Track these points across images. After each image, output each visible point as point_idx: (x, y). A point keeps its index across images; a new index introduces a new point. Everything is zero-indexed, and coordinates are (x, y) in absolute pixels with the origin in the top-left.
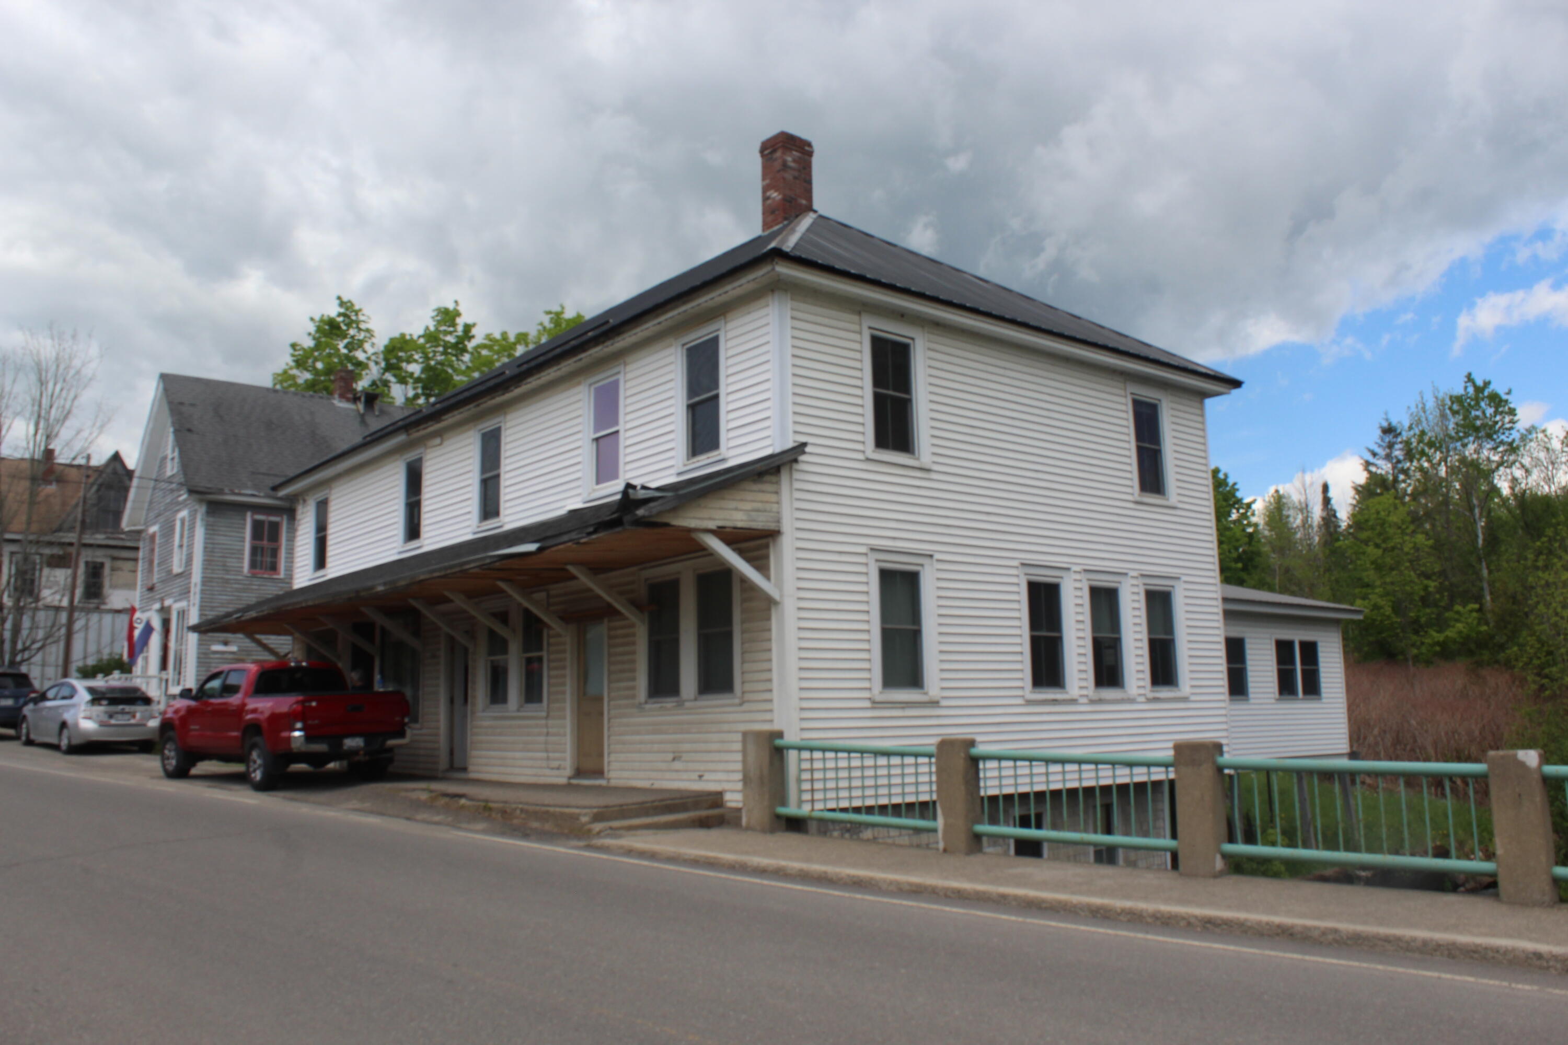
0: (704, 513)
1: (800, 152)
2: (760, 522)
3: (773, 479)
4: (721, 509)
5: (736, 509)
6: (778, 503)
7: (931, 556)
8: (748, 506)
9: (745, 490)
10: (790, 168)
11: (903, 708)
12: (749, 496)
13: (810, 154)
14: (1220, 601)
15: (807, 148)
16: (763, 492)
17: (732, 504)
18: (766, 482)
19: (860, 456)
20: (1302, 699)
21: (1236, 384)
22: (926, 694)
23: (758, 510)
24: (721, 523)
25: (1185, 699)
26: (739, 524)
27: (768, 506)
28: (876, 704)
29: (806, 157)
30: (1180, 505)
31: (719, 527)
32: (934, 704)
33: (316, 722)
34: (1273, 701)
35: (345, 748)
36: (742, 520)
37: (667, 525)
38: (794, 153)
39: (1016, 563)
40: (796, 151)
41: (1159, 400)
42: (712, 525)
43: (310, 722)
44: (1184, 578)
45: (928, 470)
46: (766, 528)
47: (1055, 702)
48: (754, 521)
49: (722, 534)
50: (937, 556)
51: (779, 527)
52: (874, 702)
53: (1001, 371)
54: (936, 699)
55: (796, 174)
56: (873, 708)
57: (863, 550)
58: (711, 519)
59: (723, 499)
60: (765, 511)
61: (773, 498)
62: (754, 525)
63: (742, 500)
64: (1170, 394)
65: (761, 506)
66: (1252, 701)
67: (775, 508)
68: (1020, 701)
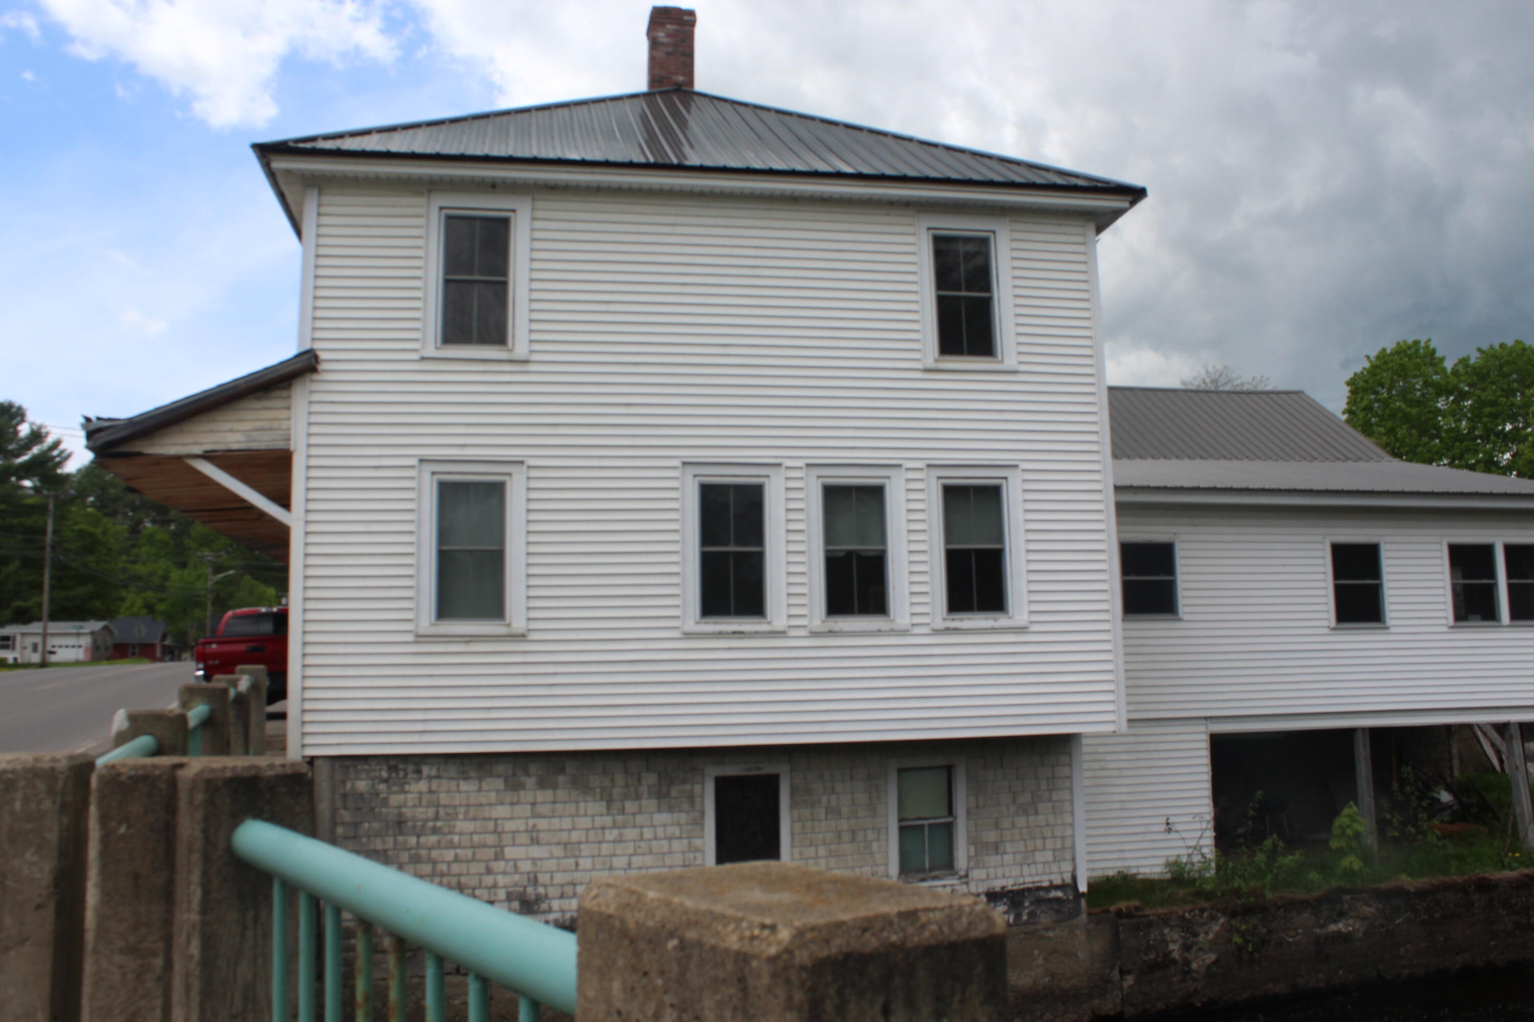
0: (188, 439)
1: (676, 24)
2: (264, 441)
3: (284, 393)
4: (211, 432)
5: (231, 431)
6: (289, 419)
7: (522, 462)
8: (248, 426)
9: (244, 409)
10: (662, 44)
11: (467, 642)
12: (250, 415)
13: (692, 24)
15: (686, 18)
16: (270, 409)
17: (226, 426)
18: (275, 398)
19: (415, 356)
20: (1509, 626)
21: (1135, 194)
22: (509, 625)
23: (262, 429)
24: (210, 447)
25: (1021, 630)
26: (235, 447)
27: (275, 424)
28: (420, 638)
29: (686, 28)
30: (1023, 368)
31: (206, 452)
32: (521, 637)
33: (217, 662)
34: (1445, 629)
36: (238, 442)
37: (139, 454)
38: (669, 26)
39: (677, 463)
40: (671, 24)
41: (994, 232)
42: (198, 450)
44: (1023, 466)
45: (526, 362)
46: (271, 447)
47: (746, 634)
48: (254, 441)
49: (209, 456)
50: (532, 462)
51: (289, 445)
52: (418, 636)
54: (521, 631)
55: (670, 49)
56: (416, 642)
57: (414, 462)
58: (196, 443)
59: (214, 421)
60: (271, 429)
61: (283, 414)
62: (254, 446)
63: (240, 420)
64: (1011, 221)
65: (265, 424)
66: (1393, 630)
67: (284, 424)
68: (675, 634)
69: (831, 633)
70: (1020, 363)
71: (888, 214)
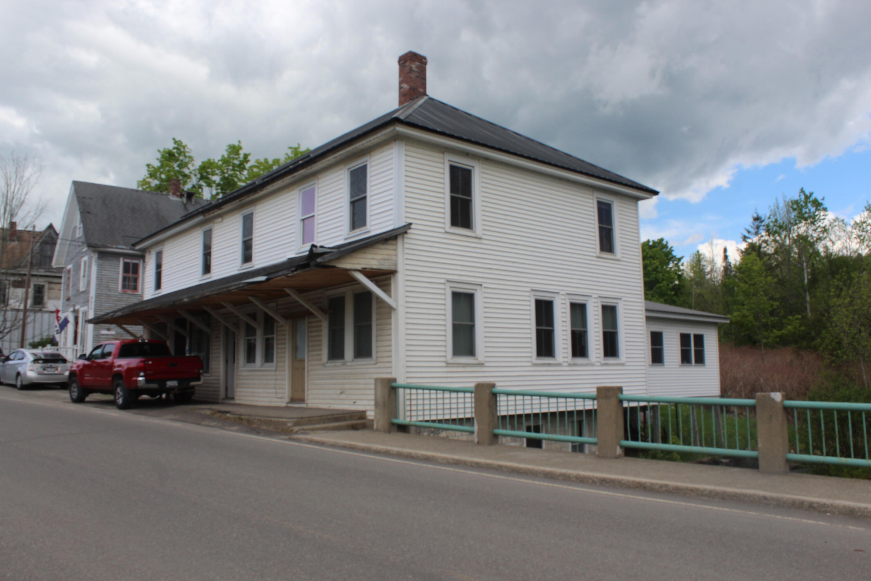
0: (354, 261)
1: (420, 63)
2: (386, 266)
3: (394, 242)
4: (364, 258)
5: (373, 259)
6: (396, 255)
7: (481, 285)
8: (379, 257)
9: (378, 248)
10: (414, 71)
11: (464, 367)
12: (380, 252)
13: (425, 64)
14: (644, 311)
15: (424, 60)
16: (388, 249)
17: (370, 256)
18: (389, 244)
19: (442, 231)
20: (694, 366)
21: (655, 193)
22: (477, 359)
23: (385, 259)
24: (364, 266)
25: (623, 365)
26: (374, 267)
27: (390, 257)
28: (448, 365)
29: (423, 65)
30: (622, 259)
31: (363, 268)
32: (481, 365)
33: (152, 372)
34: (678, 367)
35: (167, 386)
36: (375, 265)
37: (334, 267)
39: (528, 289)
40: (418, 62)
41: (612, 202)
42: (359, 267)
43: (148, 372)
44: (624, 299)
45: (480, 238)
46: (389, 269)
47: (549, 365)
48: (382, 265)
49: (366, 272)
50: (484, 285)
51: (396, 268)
52: (447, 363)
53: (522, 185)
54: (482, 362)
55: (417, 74)
56: (447, 367)
57: (443, 281)
58: (359, 264)
59: (365, 253)
60: (388, 260)
61: (393, 253)
62: (382, 267)
63: (376, 254)
64: (618, 198)
65: (385, 257)
66: (666, 366)
67: (394, 258)
68: (529, 364)
69: (575, 365)
70: (623, 257)
71: (585, 190)
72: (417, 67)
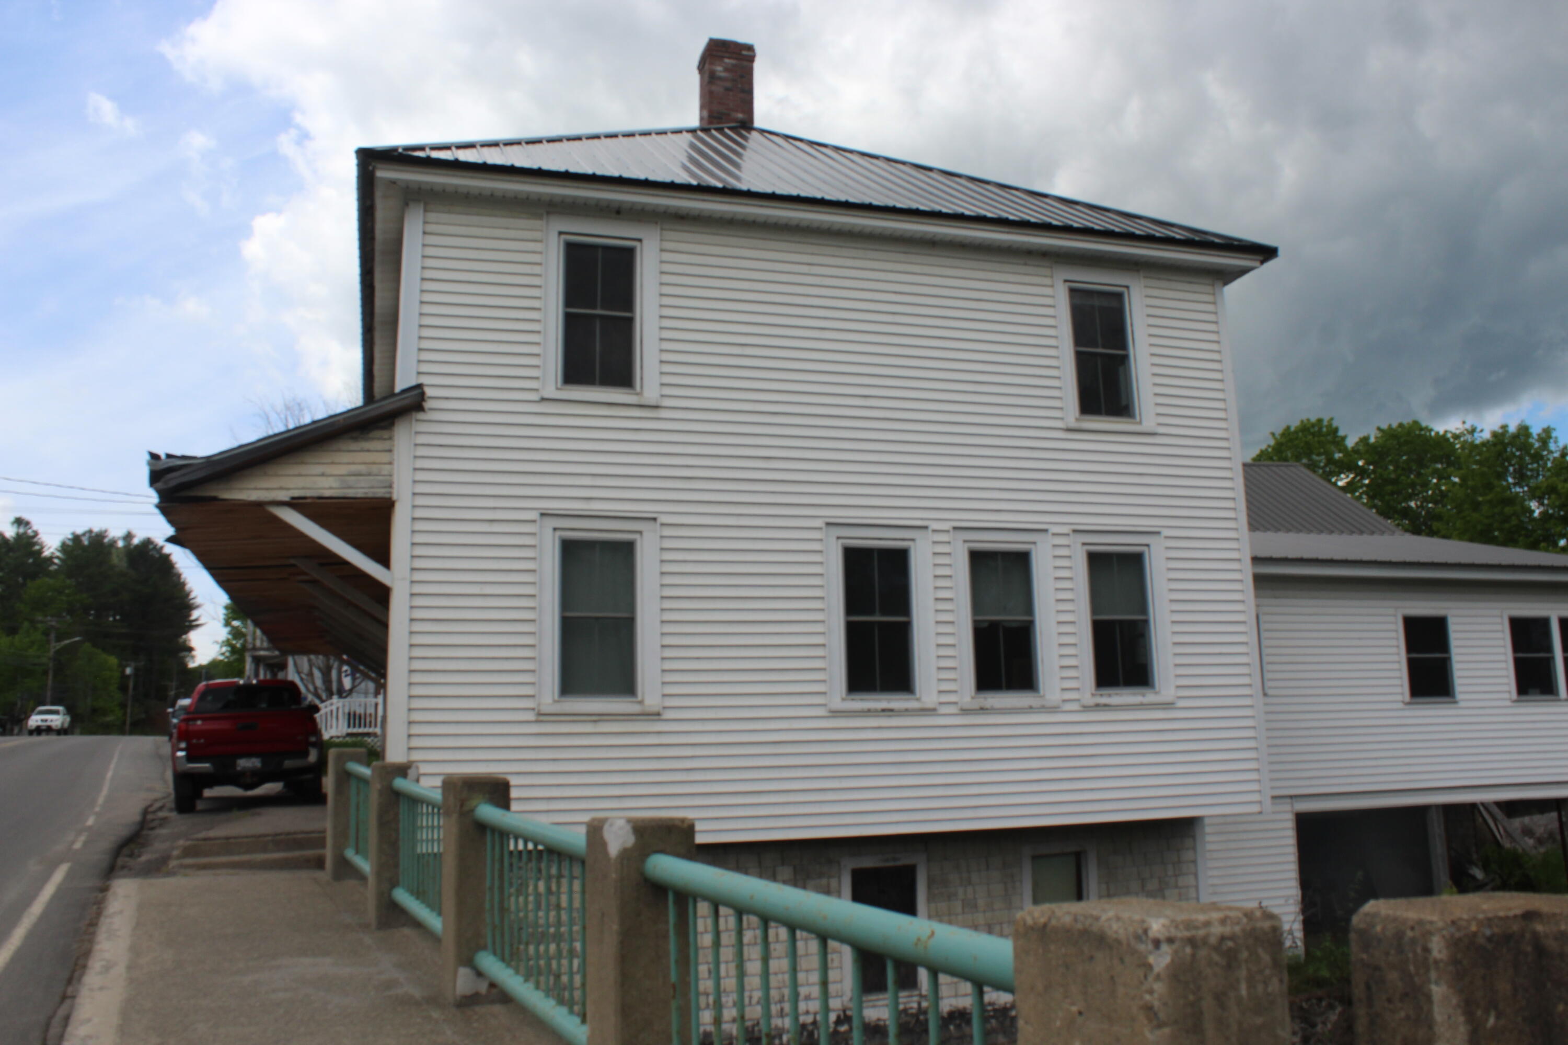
0: (273, 482)
1: (736, 59)
2: (361, 489)
3: (385, 434)
4: (299, 475)
5: (323, 475)
6: (390, 463)
7: (655, 519)
8: (342, 470)
9: (339, 450)
10: (720, 78)
11: (595, 721)
12: (344, 457)
13: (751, 59)
14: (1248, 561)
15: (744, 53)
16: (368, 451)
17: (319, 469)
18: (373, 439)
19: (534, 396)
20: (1565, 700)
21: (1267, 253)
22: (641, 702)
23: (358, 474)
24: (297, 493)
25: (1168, 706)
26: (327, 493)
27: (374, 469)
28: (542, 717)
29: (745, 63)
30: (1162, 430)
31: (293, 498)
32: (656, 716)
34: (1508, 703)
35: (239, 769)
36: (331, 488)
37: (215, 499)
38: (727, 61)
39: (819, 523)
40: (729, 58)
41: (1127, 287)
42: (284, 496)
44: (1166, 532)
45: (657, 407)
46: (370, 495)
47: (894, 712)
48: (349, 487)
49: (296, 504)
50: (663, 519)
51: (391, 493)
52: (540, 714)
54: (655, 709)
55: (728, 84)
56: (537, 721)
57: (533, 516)
58: (281, 488)
59: (302, 463)
60: (369, 475)
61: (384, 457)
62: (350, 493)
63: (332, 463)
64: (1145, 277)
65: (362, 468)
66: (1462, 704)
67: (386, 469)
68: (821, 712)
69: (983, 710)
70: (1159, 425)
71: (1026, 264)
72: (726, 70)
